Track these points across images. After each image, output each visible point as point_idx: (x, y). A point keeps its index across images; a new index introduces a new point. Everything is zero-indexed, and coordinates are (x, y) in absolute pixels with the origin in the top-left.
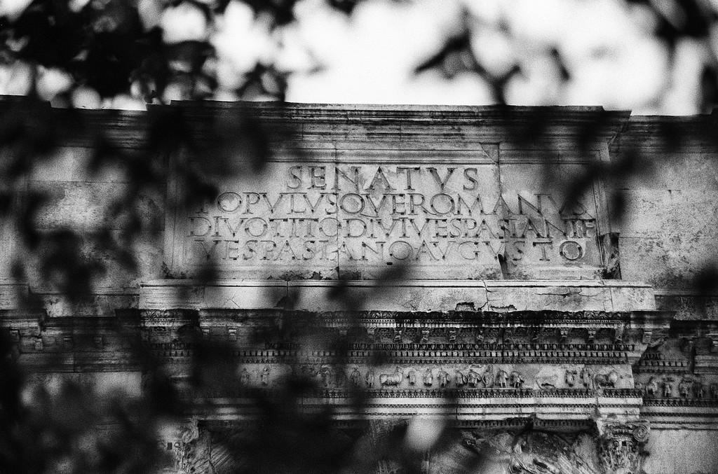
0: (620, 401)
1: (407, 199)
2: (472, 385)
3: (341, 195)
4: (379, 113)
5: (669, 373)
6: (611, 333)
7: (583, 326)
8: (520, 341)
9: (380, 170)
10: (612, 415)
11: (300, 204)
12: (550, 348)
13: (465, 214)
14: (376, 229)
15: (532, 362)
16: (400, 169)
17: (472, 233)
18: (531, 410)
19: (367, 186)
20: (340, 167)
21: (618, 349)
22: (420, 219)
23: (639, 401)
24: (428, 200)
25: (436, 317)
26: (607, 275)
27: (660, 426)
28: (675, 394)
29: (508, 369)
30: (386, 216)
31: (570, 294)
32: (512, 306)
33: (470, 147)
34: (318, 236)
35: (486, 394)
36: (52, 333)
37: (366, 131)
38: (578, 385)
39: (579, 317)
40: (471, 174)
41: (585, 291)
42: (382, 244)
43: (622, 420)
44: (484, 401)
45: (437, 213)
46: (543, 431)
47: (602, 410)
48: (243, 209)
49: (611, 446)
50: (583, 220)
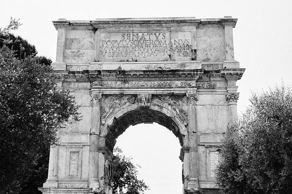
0: (192, 89)
1: (149, 41)
2: (160, 86)
3: (134, 41)
5: (205, 82)
6: (191, 74)
7: (184, 73)
8: (171, 76)
9: (143, 34)
10: (190, 92)
11: (125, 43)
12: (178, 77)
13: (162, 45)
14: (142, 49)
15: (174, 80)
16: (148, 34)
17: (163, 50)
18: (173, 91)
19: (140, 38)
20: (134, 34)
21: (192, 77)
22: (152, 46)
23: (196, 89)
24: (154, 41)
25: (152, 71)
26: (193, 59)
27: (201, 94)
28: (205, 87)
29: (168, 82)
30: (144, 46)
31: (183, 65)
32: (170, 68)
33: (164, 28)
34: (128, 51)
35: (163, 88)
36: (71, 75)
37: (140, 25)
38: (183, 86)
40: (164, 35)
41: (186, 64)
42: (143, 52)
43: (192, 93)
44: (163, 89)
45: (156, 45)
46: (176, 95)
47: (188, 91)
48: (112, 45)
49: (189, 99)
50: (189, 46)
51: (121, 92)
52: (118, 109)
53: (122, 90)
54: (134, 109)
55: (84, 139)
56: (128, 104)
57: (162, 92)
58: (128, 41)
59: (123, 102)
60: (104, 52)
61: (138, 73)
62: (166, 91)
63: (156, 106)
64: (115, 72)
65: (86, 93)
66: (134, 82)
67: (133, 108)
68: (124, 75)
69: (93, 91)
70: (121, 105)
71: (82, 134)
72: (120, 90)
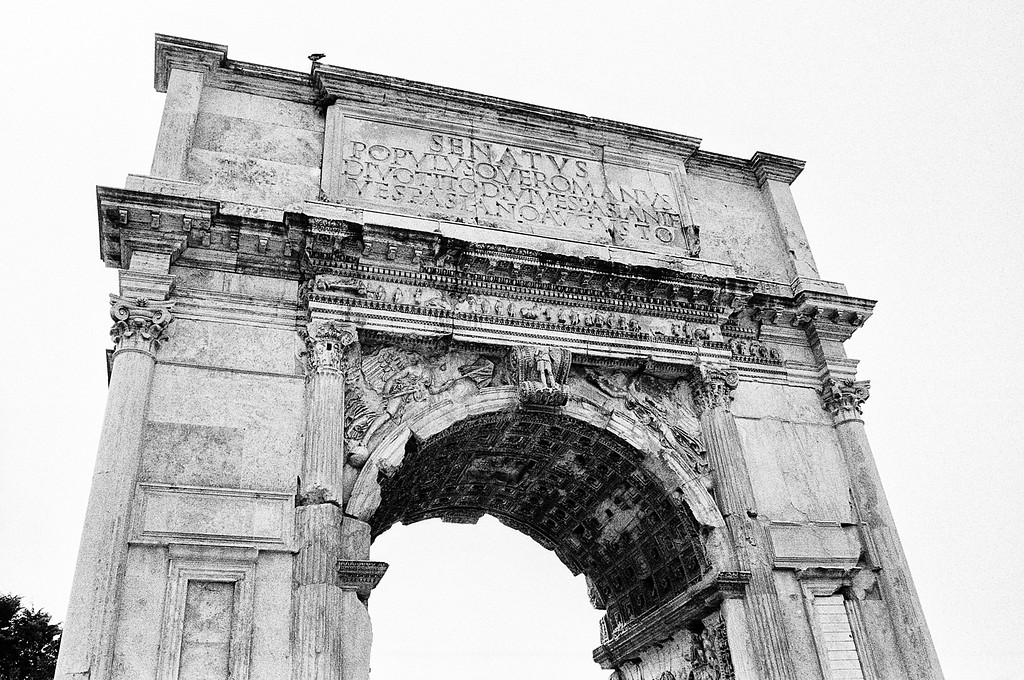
0: (716, 352)
1: (532, 175)
2: (599, 325)
3: (477, 163)
4: (511, 102)
6: (711, 293)
7: (690, 285)
8: (639, 294)
9: (507, 150)
10: (709, 363)
11: (442, 164)
12: (662, 303)
13: (579, 194)
14: (508, 195)
15: (646, 314)
16: (525, 152)
17: (586, 209)
18: (647, 352)
19: (497, 159)
20: (474, 142)
21: (712, 310)
22: (544, 192)
24: (549, 178)
25: (574, 261)
26: (692, 256)
29: (627, 317)
30: (515, 184)
31: (674, 263)
33: (581, 144)
34: (458, 191)
35: (612, 335)
36: (221, 229)
37: (498, 117)
38: (682, 336)
39: (688, 277)
40: (582, 165)
41: (685, 262)
42: (513, 205)
43: (717, 367)
44: (610, 340)
45: (557, 190)
46: (651, 375)
48: (391, 161)
49: (710, 387)
50: (670, 215)
51: (441, 329)
52: (422, 405)
53: (445, 321)
54: (493, 410)
55: (269, 521)
56: (463, 388)
57: (607, 348)
58: (454, 159)
59: (442, 377)
60: (361, 179)
61: (517, 262)
62: (623, 350)
63: (585, 405)
64: (425, 240)
65: (280, 320)
66: (493, 301)
67: (490, 403)
68: (455, 264)
69: (315, 310)
70: (436, 390)
71: (258, 496)
72: (438, 320)
